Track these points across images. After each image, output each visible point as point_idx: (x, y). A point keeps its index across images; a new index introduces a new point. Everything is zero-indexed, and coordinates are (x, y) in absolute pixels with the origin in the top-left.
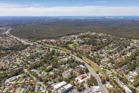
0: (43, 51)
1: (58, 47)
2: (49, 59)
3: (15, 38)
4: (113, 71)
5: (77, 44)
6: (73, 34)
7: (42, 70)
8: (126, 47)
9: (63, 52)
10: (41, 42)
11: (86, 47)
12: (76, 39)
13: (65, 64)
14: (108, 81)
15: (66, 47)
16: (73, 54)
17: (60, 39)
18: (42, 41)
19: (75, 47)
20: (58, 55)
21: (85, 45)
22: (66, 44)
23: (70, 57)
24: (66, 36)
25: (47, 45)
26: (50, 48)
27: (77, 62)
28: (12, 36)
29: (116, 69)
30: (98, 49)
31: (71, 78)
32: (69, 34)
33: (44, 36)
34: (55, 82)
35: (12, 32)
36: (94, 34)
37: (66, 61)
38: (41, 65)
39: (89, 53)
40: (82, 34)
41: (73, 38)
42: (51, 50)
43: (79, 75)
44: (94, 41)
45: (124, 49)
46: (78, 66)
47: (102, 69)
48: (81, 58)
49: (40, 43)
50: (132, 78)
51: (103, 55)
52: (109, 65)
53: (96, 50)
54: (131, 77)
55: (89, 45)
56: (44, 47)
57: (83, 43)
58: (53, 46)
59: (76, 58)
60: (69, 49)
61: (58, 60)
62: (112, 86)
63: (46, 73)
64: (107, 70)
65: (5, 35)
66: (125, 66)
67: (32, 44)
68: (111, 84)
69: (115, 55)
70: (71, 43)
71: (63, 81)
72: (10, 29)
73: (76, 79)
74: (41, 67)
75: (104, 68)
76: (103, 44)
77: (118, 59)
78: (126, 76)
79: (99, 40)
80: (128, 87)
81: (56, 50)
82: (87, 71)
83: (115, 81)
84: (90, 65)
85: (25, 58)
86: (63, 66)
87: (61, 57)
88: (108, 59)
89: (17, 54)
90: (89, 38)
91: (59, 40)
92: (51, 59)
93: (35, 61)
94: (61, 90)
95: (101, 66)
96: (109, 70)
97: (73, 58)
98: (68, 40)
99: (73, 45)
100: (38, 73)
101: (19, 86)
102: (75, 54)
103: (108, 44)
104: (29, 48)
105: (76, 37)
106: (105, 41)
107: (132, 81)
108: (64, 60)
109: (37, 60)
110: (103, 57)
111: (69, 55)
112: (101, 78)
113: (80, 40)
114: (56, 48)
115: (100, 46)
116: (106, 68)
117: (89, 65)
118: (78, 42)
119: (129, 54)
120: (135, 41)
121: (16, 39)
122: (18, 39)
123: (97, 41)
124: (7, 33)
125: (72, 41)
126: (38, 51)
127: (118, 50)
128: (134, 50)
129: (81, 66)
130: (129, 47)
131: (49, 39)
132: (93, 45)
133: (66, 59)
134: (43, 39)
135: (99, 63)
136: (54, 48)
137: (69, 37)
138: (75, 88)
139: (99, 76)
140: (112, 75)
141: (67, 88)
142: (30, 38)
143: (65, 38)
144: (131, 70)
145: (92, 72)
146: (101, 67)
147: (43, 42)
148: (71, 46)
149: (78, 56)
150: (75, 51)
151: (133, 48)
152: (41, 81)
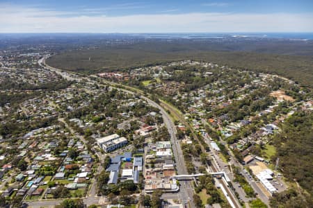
1: (123, 86)
3: (53, 70)
4: (204, 122)
5: (158, 80)
6: (158, 65)
7: (88, 119)
9: (130, 92)
10: (96, 76)
11: (172, 86)
12: (160, 72)
13: (128, 111)
14: (188, 135)
15: (138, 85)
16: (146, 96)
17: (132, 73)
18: (99, 76)
19: (154, 85)
20: (121, 97)
21: (173, 83)
22: (140, 80)
23: (139, 101)
24: (144, 67)
25: (105, 82)
26: (110, 87)
27: (147, 108)
28: (48, 67)
29: (209, 118)
30: (192, 89)
32: (150, 63)
33: (104, 67)
35: (49, 62)
36: (195, 63)
39: (175, 95)
40: (174, 64)
41: (156, 70)
43: (145, 126)
44: (190, 76)
46: (148, 114)
47: (187, 118)
48: (158, 102)
49: (95, 79)
50: (229, 132)
52: (201, 113)
53: (189, 90)
54: (229, 130)
55: (180, 82)
56: (99, 85)
57: (170, 80)
58: (115, 84)
59: (149, 103)
60: (142, 88)
62: (191, 142)
64: (194, 120)
65: (37, 65)
67: (79, 80)
68: (192, 139)
69: (219, 98)
70: (148, 79)
72: (47, 56)
73: (138, 131)
75: (190, 117)
77: (220, 105)
79: (199, 74)
80: (218, 144)
81: (119, 89)
82: (161, 121)
84: (169, 113)
86: (123, 113)
87: (125, 101)
88: (202, 105)
90: (181, 71)
91: (129, 73)
92: (106, 104)
94: (106, 145)
95: (186, 114)
96: (198, 120)
97: (144, 102)
99: (150, 83)
102: (150, 95)
103: (212, 81)
104: (74, 86)
105: (162, 69)
106: (210, 75)
107: (228, 135)
108: (127, 105)
111: (139, 98)
112: (179, 131)
114: (120, 87)
116: (194, 118)
117: (166, 114)
118: (161, 77)
121: (55, 72)
122: (57, 72)
123: (194, 76)
124: (40, 62)
125: (151, 76)
126: (88, 92)
129: (153, 114)
131: (112, 72)
132: (187, 83)
133: (132, 104)
134: (102, 72)
135: (184, 111)
136: (117, 86)
138: (131, 144)
139: (178, 127)
140: (198, 127)
141: (117, 143)
142: (79, 70)
143: (140, 71)
144: (233, 121)
145: (168, 122)
146: (186, 116)
147: (99, 78)
148: (146, 83)
149: (153, 99)
150: (151, 92)
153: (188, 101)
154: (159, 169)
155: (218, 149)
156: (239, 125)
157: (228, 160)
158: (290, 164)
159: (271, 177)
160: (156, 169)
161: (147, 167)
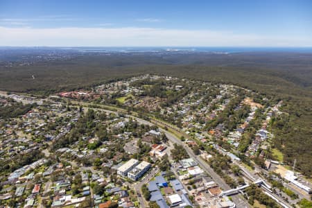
0: (69, 114)
1: (98, 105)
2: (89, 126)
4: (206, 134)
5: (132, 96)
6: (118, 80)
7: (82, 147)
8: (215, 97)
9: (111, 112)
10: (58, 97)
11: (150, 101)
12: (128, 88)
13: (123, 132)
14: (203, 149)
15: (115, 103)
16: (131, 114)
17: (97, 91)
18: (61, 96)
19: (131, 102)
20: (104, 118)
21: (147, 98)
22: (112, 97)
23: (127, 120)
24: (107, 83)
25: (73, 102)
26: (84, 108)
27: (143, 127)
29: (209, 130)
31: (141, 153)
32: (111, 79)
33: (61, 86)
34: (116, 163)
36: (156, 78)
37: (121, 127)
38: (75, 139)
39: (159, 110)
40: (134, 79)
41: (122, 86)
42: (86, 110)
43: (155, 147)
44: (162, 90)
45: (214, 100)
46: (147, 133)
48: (148, 119)
49: (59, 100)
50: (235, 142)
51: (184, 112)
52: (197, 125)
53: (169, 104)
55: (154, 96)
56: (70, 107)
57: (143, 95)
58: (87, 104)
59: (138, 121)
60: (120, 106)
61: (106, 126)
62: (210, 156)
63: (92, 151)
64: (197, 134)
66: (220, 125)
68: (209, 153)
69: (202, 110)
70: (121, 96)
71: (129, 159)
73: (152, 152)
74: (77, 143)
75: (190, 131)
76: (178, 94)
77: (207, 116)
78: (227, 139)
79: (168, 87)
80: (234, 154)
81: (95, 110)
82: (165, 139)
83: (213, 148)
84: (167, 130)
85: (35, 130)
86: (119, 135)
87: (111, 121)
88: (192, 118)
89: (12, 124)
90: (151, 86)
91: (95, 91)
92: (91, 127)
93: (59, 132)
94: (132, 173)
95: (184, 129)
96: (200, 133)
97: (133, 121)
98: (113, 90)
99: (126, 100)
100: (74, 153)
101: (47, 180)
102: (134, 113)
103: (186, 94)
105: (127, 84)
106: (180, 88)
107: (237, 144)
108: (117, 126)
109: (64, 131)
110: (185, 115)
111: (125, 117)
112: (191, 146)
113: (136, 90)
114: (94, 107)
115: (175, 98)
116: (194, 131)
117: (164, 130)
118: (134, 93)
119: (222, 108)
120: (225, 87)
123: (166, 90)
125: (122, 92)
126: (60, 115)
127: (203, 102)
128: (228, 101)
129: (152, 132)
130: (219, 97)
131: (73, 90)
132: (161, 97)
133: (122, 124)
134: (63, 89)
135: (180, 125)
136: (90, 106)
137: (113, 85)
138: (154, 167)
139: (187, 143)
140: (205, 140)
141: (142, 168)
143: (105, 88)
144: (232, 131)
145: (173, 139)
146: (186, 131)
147: (63, 98)
148: (122, 100)
149: (141, 117)
150: (134, 110)
151: (225, 97)
152: (88, 164)
153: (177, 115)
154: (202, 188)
155: (238, 159)
156: (238, 134)
157: (253, 168)
158: (302, 163)
159: (296, 178)
160: (199, 189)
161: (189, 189)
